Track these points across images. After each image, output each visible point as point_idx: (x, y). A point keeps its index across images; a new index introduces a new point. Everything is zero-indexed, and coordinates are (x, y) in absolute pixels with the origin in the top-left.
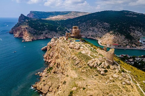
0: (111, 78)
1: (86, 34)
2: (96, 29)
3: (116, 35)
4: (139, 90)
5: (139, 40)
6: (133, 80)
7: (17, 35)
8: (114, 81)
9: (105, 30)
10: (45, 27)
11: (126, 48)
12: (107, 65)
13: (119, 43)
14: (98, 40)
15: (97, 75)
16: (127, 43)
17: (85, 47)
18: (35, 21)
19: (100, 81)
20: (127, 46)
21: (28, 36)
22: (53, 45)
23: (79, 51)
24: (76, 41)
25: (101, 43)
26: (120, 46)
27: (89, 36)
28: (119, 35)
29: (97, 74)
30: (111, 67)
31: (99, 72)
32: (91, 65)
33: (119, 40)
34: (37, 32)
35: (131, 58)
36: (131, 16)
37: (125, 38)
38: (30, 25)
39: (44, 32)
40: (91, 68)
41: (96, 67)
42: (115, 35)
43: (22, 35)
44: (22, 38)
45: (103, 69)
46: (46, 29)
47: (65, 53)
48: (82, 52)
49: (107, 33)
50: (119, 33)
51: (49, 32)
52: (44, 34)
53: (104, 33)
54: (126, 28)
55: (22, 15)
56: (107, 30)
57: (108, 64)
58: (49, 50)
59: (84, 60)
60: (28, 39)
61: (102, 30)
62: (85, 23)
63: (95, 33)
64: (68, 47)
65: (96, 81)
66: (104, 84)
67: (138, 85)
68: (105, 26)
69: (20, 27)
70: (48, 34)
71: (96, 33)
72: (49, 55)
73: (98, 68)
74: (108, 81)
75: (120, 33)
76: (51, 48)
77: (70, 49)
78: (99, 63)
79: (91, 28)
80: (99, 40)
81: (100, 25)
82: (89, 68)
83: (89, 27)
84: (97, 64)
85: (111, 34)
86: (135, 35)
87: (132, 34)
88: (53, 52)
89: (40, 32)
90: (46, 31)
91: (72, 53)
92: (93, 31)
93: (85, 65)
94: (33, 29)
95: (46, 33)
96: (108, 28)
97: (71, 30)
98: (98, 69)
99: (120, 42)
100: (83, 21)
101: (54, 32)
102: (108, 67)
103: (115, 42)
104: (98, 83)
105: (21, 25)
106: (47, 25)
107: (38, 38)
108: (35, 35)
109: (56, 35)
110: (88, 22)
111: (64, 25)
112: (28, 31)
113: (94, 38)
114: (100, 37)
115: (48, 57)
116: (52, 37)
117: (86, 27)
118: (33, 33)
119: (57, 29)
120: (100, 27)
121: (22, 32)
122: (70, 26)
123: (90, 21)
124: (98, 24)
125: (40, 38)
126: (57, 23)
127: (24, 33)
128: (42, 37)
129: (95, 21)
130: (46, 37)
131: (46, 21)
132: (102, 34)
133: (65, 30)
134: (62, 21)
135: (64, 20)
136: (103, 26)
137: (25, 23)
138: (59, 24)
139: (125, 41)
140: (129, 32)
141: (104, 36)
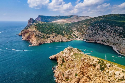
1: (95, 38)
2: (106, 34)
7: (25, 38)
9: (118, 35)
10: (52, 30)
18: (42, 24)
21: (35, 40)
22: (67, 59)
25: (119, 52)
27: (98, 41)
34: (44, 35)
38: (37, 29)
39: (51, 36)
43: (30, 38)
44: (29, 40)
49: (124, 39)
51: (56, 36)
52: (51, 37)
53: (119, 38)
55: (31, 19)
56: (121, 35)
60: (35, 43)
61: (114, 35)
62: (92, 27)
63: (105, 38)
68: (117, 30)
69: (28, 30)
70: (55, 38)
71: (107, 37)
72: (63, 73)
79: (100, 32)
80: (113, 46)
81: (111, 30)
83: (98, 31)
88: (69, 72)
89: (47, 36)
90: (54, 35)
92: (103, 35)
94: (40, 32)
95: (54, 37)
96: (122, 32)
97: (77, 33)
100: (89, 24)
101: (61, 36)
105: (29, 28)
106: (53, 28)
107: (45, 42)
108: (43, 39)
109: (63, 39)
110: (95, 26)
111: (69, 28)
112: (36, 34)
113: (106, 44)
114: (114, 43)
115: (61, 77)
116: (59, 41)
117: (93, 30)
118: (40, 37)
119: (64, 32)
120: (111, 32)
121: (30, 35)
122: (75, 29)
123: (97, 25)
124: (108, 28)
125: (47, 42)
126: (63, 27)
127: (31, 36)
128: (48, 41)
129: (103, 24)
130: (53, 41)
131: (52, 24)
132: (115, 40)
133: (71, 34)
134: (66, 24)
135: (69, 23)
136: (114, 30)
137: (33, 26)
138: (64, 27)
141: (119, 42)
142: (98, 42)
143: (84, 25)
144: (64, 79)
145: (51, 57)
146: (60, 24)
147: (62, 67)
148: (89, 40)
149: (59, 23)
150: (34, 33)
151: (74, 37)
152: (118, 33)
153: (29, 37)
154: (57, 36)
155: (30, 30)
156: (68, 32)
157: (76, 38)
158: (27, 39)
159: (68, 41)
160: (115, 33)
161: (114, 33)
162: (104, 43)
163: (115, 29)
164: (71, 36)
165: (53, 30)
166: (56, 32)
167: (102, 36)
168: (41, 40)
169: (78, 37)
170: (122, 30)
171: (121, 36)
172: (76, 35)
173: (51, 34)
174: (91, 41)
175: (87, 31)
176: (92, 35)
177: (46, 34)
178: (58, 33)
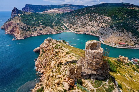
1: (85, 29)
2: (96, 24)
3: (122, 32)
7: (8, 31)
9: (106, 25)
10: (39, 22)
11: (134, 47)
13: (126, 42)
16: (136, 42)
18: (29, 15)
20: (136, 46)
21: (19, 34)
22: (46, 49)
25: (103, 41)
26: (128, 45)
28: (125, 32)
33: (126, 38)
34: (30, 28)
37: (132, 35)
38: (22, 21)
39: (38, 28)
42: (120, 31)
43: (14, 31)
44: (14, 34)
46: (41, 25)
49: (110, 29)
50: (124, 29)
52: (38, 30)
53: (106, 29)
54: (131, 23)
55: (15, 9)
58: (41, 55)
60: (19, 36)
61: (102, 25)
62: (84, 17)
63: (94, 29)
68: (106, 21)
69: (11, 22)
70: (42, 30)
71: (96, 28)
72: (41, 62)
75: (126, 29)
76: (43, 52)
79: (90, 23)
80: (100, 36)
81: (101, 20)
83: (88, 21)
85: (114, 30)
88: (46, 60)
89: (33, 28)
90: (41, 27)
92: (93, 26)
94: (26, 24)
96: (110, 22)
97: (68, 25)
99: (127, 40)
100: (81, 15)
101: (49, 28)
103: (121, 41)
105: (12, 20)
106: (42, 19)
107: (32, 35)
108: (28, 32)
109: (51, 32)
110: (86, 16)
111: (60, 19)
112: (20, 27)
113: (94, 35)
114: (101, 34)
115: (40, 66)
116: (47, 34)
117: (84, 21)
118: (26, 29)
119: (53, 24)
120: (101, 22)
121: (13, 28)
122: (66, 20)
123: (89, 15)
124: (97, 18)
125: (33, 35)
126: (53, 18)
127: (15, 29)
128: (35, 34)
129: (94, 14)
130: (40, 34)
131: (41, 15)
132: (103, 30)
133: (62, 25)
134: (58, 15)
135: (60, 13)
136: (103, 21)
137: (16, 17)
138: (55, 18)
139: (133, 39)
140: (136, 28)
141: (105, 33)
142: (87, 33)
143: (76, 15)
144: (42, 67)
145: (35, 50)
147: (42, 57)
148: (79, 32)
149: (49, 14)
150: (18, 26)
151: (64, 29)
152: (106, 23)
153: (12, 31)
154: (45, 28)
155: (13, 22)
156: (58, 23)
157: (66, 30)
158: (11, 32)
159: (57, 33)
160: (104, 23)
161: (102, 23)
162: (93, 34)
163: (104, 19)
164: (62, 28)
165: (41, 22)
166: (43, 23)
167: (91, 27)
168: (26, 33)
169: (68, 29)
170: (110, 20)
171: (109, 26)
173: (38, 26)
174: (81, 32)
175: (78, 22)
176: (82, 27)
177: (33, 26)
178: (45, 25)
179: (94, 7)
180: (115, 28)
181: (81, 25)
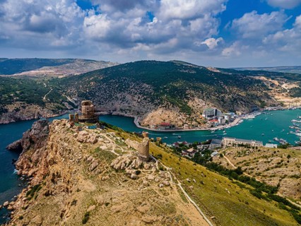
0: (145, 182)
1: (109, 106)
2: (128, 97)
3: (165, 107)
4: (179, 190)
5: (201, 114)
6: (173, 180)
8: (149, 185)
9: (144, 98)
10: (12, 95)
11: (182, 129)
12: (139, 163)
13: (171, 121)
14: (133, 118)
15: (126, 181)
16: (184, 121)
17: (106, 137)
19: (130, 189)
20: (185, 126)
23: (96, 146)
24: (89, 128)
25: (140, 124)
26: (174, 126)
27: (115, 110)
28: (170, 107)
29: (126, 178)
30: (146, 165)
31: (128, 175)
32: (117, 166)
33: (171, 116)
35: (190, 147)
36: (187, 71)
37: (180, 111)
39: (11, 107)
40: (117, 171)
41: (124, 169)
42: (163, 107)
45: (135, 171)
46: (17, 100)
47: (70, 153)
48: (101, 147)
49: (150, 103)
50: (169, 103)
51: (24, 107)
52: (10, 111)
53: (145, 103)
54: (180, 94)
56: (149, 97)
57: (141, 162)
58: (28, 149)
59: (105, 161)
61: (139, 98)
62: (106, 85)
63: (126, 105)
64: (75, 139)
65: (124, 190)
66: (136, 191)
67: (179, 184)
68: (144, 91)
70: (21, 111)
71: (129, 104)
72: (29, 158)
73: (126, 169)
74: (141, 186)
75: (171, 103)
76: (32, 142)
77: (79, 143)
78: (128, 162)
79: (118, 95)
80: (136, 117)
81: (136, 89)
82: (114, 172)
83: (115, 92)
84: (126, 164)
85: (156, 104)
86: (195, 105)
87: (190, 104)
88: (38, 152)
90: (17, 105)
91: (83, 150)
92: (123, 99)
93: (107, 168)
95: (17, 110)
96: (151, 93)
97: (76, 100)
98: (127, 171)
99: (172, 118)
100: (102, 80)
101: (36, 106)
102: (142, 166)
103: (164, 120)
104: (128, 192)
106: (16, 90)
109: (41, 113)
110: (111, 82)
111: (59, 89)
113: (126, 115)
114: (138, 112)
115: (27, 164)
116: (32, 118)
117: (108, 92)
119: (44, 98)
120: (136, 93)
122: (73, 90)
123: (116, 81)
124: (131, 87)
126: (43, 86)
128: (4, 119)
129: (125, 80)
130: (16, 119)
131: (15, 82)
132: (139, 106)
133: (63, 101)
134: (54, 80)
135: (60, 77)
136: (140, 90)
138: (47, 87)
139: (180, 117)
140: (186, 101)
141: (144, 110)
142: (114, 113)
143: (92, 81)
144: (32, 165)
145: (10, 145)
146: (36, 80)
148: (98, 111)
151: (69, 107)
152: (145, 95)
154: (27, 108)
156: (56, 97)
157: (72, 109)
159: (54, 116)
160: (141, 95)
161: (139, 95)
163: (142, 88)
164: (64, 105)
165: (16, 95)
166: (22, 98)
167: (121, 101)
169: (77, 107)
170: (150, 89)
171: (149, 99)
172: (74, 102)
173: (11, 104)
174: (101, 112)
175: (97, 94)
176: (104, 102)
178: (27, 101)
179: (126, 67)
180: (156, 101)
181: (102, 100)
